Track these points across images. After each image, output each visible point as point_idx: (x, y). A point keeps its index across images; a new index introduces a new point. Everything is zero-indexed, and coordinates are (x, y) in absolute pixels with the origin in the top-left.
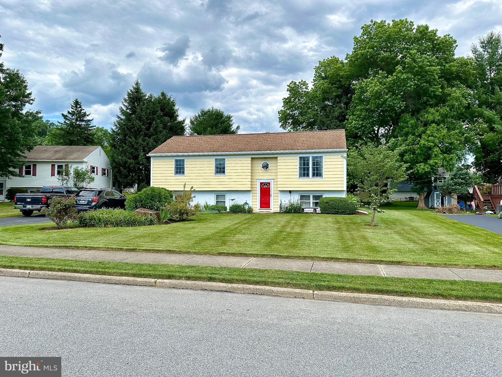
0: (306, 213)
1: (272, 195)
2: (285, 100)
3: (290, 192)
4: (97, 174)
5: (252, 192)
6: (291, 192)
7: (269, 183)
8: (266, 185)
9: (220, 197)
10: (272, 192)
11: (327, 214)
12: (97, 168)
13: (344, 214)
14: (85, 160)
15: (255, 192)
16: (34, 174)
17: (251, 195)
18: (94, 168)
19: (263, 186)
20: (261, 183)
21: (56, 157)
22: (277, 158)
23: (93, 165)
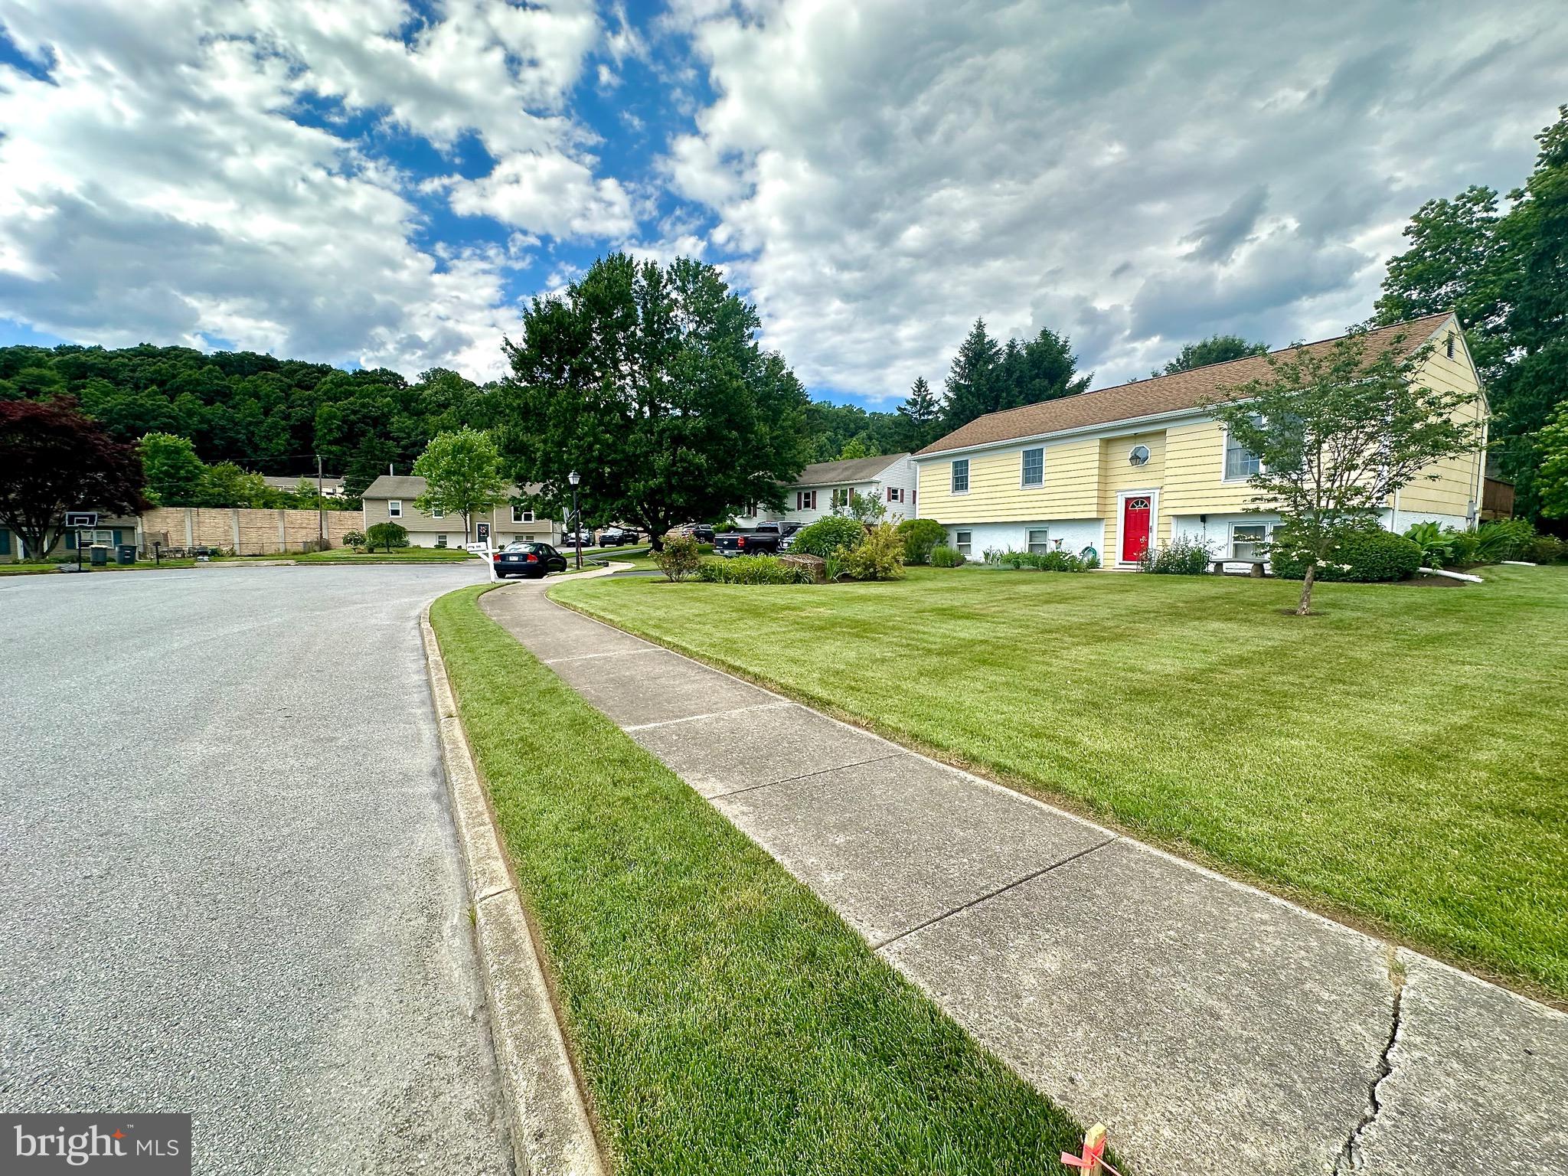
0: (1227, 574)
1: (1155, 529)
2: (1395, 264)
3: (1204, 518)
4: (902, 501)
5: (1105, 522)
6: (1207, 519)
7: (1148, 498)
8: (1142, 503)
9: (1037, 535)
10: (1154, 522)
11: (1285, 577)
12: (902, 490)
13: (1344, 581)
14: (874, 478)
15: (1113, 522)
16: (814, 507)
17: (1103, 529)
18: (895, 491)
19: (1133, 506)
20: (1128, 501)
21: (841, 477)
22: (1164, 432)
23: (894, 486)
